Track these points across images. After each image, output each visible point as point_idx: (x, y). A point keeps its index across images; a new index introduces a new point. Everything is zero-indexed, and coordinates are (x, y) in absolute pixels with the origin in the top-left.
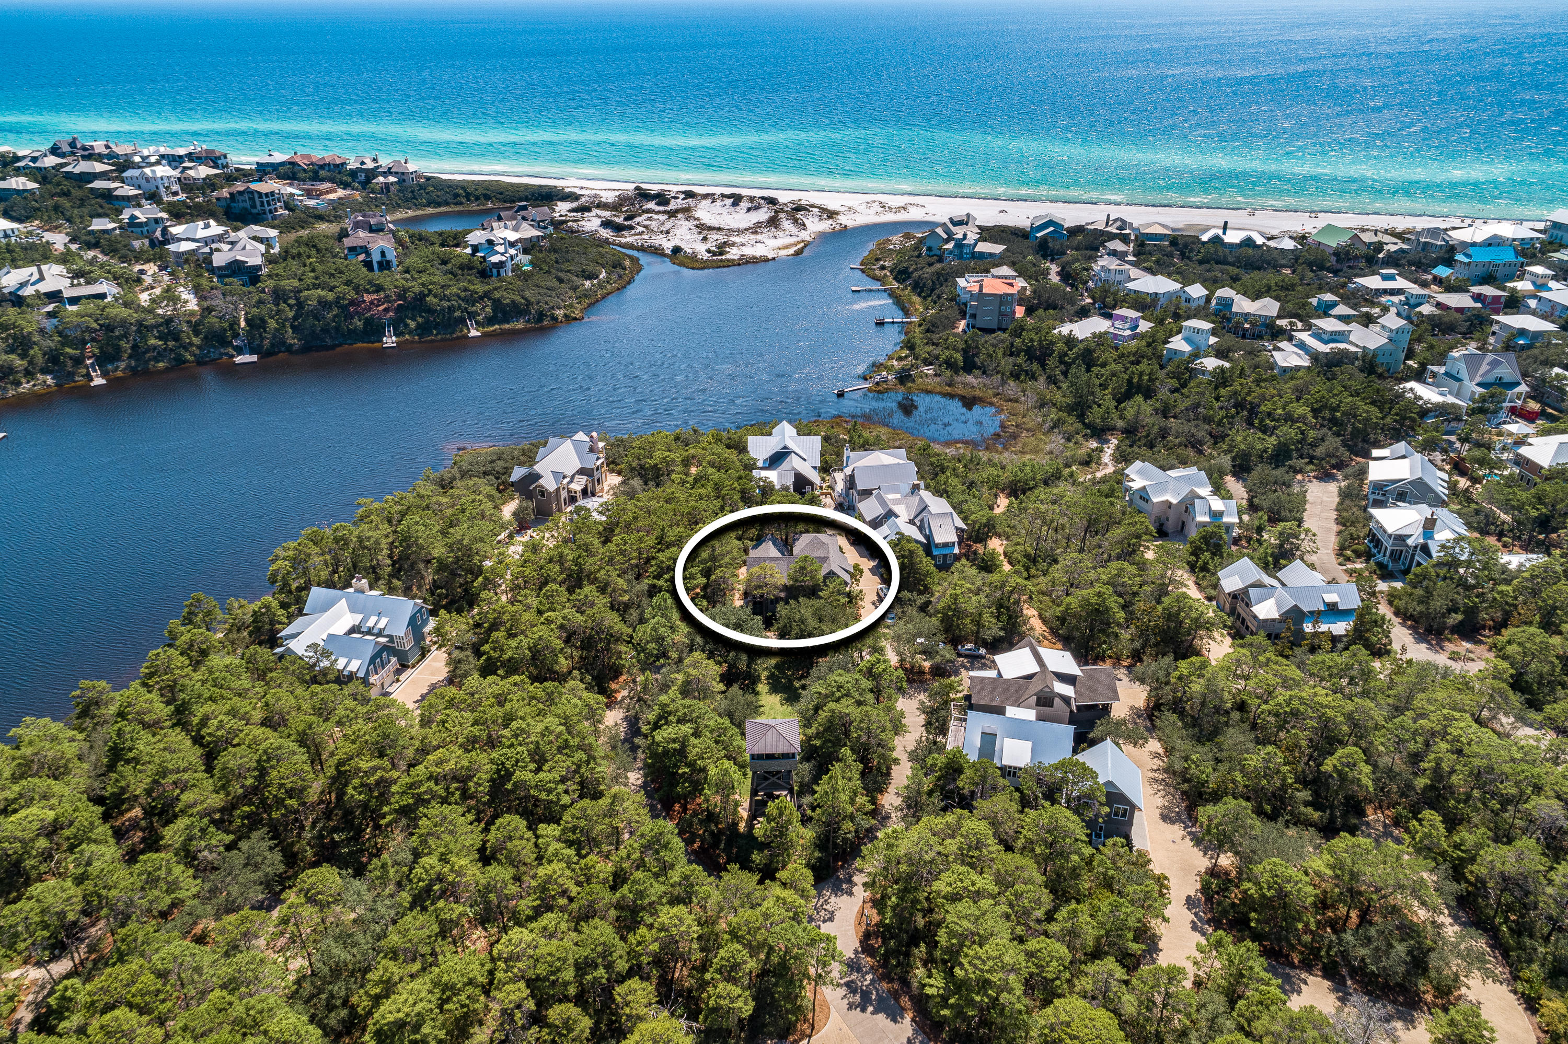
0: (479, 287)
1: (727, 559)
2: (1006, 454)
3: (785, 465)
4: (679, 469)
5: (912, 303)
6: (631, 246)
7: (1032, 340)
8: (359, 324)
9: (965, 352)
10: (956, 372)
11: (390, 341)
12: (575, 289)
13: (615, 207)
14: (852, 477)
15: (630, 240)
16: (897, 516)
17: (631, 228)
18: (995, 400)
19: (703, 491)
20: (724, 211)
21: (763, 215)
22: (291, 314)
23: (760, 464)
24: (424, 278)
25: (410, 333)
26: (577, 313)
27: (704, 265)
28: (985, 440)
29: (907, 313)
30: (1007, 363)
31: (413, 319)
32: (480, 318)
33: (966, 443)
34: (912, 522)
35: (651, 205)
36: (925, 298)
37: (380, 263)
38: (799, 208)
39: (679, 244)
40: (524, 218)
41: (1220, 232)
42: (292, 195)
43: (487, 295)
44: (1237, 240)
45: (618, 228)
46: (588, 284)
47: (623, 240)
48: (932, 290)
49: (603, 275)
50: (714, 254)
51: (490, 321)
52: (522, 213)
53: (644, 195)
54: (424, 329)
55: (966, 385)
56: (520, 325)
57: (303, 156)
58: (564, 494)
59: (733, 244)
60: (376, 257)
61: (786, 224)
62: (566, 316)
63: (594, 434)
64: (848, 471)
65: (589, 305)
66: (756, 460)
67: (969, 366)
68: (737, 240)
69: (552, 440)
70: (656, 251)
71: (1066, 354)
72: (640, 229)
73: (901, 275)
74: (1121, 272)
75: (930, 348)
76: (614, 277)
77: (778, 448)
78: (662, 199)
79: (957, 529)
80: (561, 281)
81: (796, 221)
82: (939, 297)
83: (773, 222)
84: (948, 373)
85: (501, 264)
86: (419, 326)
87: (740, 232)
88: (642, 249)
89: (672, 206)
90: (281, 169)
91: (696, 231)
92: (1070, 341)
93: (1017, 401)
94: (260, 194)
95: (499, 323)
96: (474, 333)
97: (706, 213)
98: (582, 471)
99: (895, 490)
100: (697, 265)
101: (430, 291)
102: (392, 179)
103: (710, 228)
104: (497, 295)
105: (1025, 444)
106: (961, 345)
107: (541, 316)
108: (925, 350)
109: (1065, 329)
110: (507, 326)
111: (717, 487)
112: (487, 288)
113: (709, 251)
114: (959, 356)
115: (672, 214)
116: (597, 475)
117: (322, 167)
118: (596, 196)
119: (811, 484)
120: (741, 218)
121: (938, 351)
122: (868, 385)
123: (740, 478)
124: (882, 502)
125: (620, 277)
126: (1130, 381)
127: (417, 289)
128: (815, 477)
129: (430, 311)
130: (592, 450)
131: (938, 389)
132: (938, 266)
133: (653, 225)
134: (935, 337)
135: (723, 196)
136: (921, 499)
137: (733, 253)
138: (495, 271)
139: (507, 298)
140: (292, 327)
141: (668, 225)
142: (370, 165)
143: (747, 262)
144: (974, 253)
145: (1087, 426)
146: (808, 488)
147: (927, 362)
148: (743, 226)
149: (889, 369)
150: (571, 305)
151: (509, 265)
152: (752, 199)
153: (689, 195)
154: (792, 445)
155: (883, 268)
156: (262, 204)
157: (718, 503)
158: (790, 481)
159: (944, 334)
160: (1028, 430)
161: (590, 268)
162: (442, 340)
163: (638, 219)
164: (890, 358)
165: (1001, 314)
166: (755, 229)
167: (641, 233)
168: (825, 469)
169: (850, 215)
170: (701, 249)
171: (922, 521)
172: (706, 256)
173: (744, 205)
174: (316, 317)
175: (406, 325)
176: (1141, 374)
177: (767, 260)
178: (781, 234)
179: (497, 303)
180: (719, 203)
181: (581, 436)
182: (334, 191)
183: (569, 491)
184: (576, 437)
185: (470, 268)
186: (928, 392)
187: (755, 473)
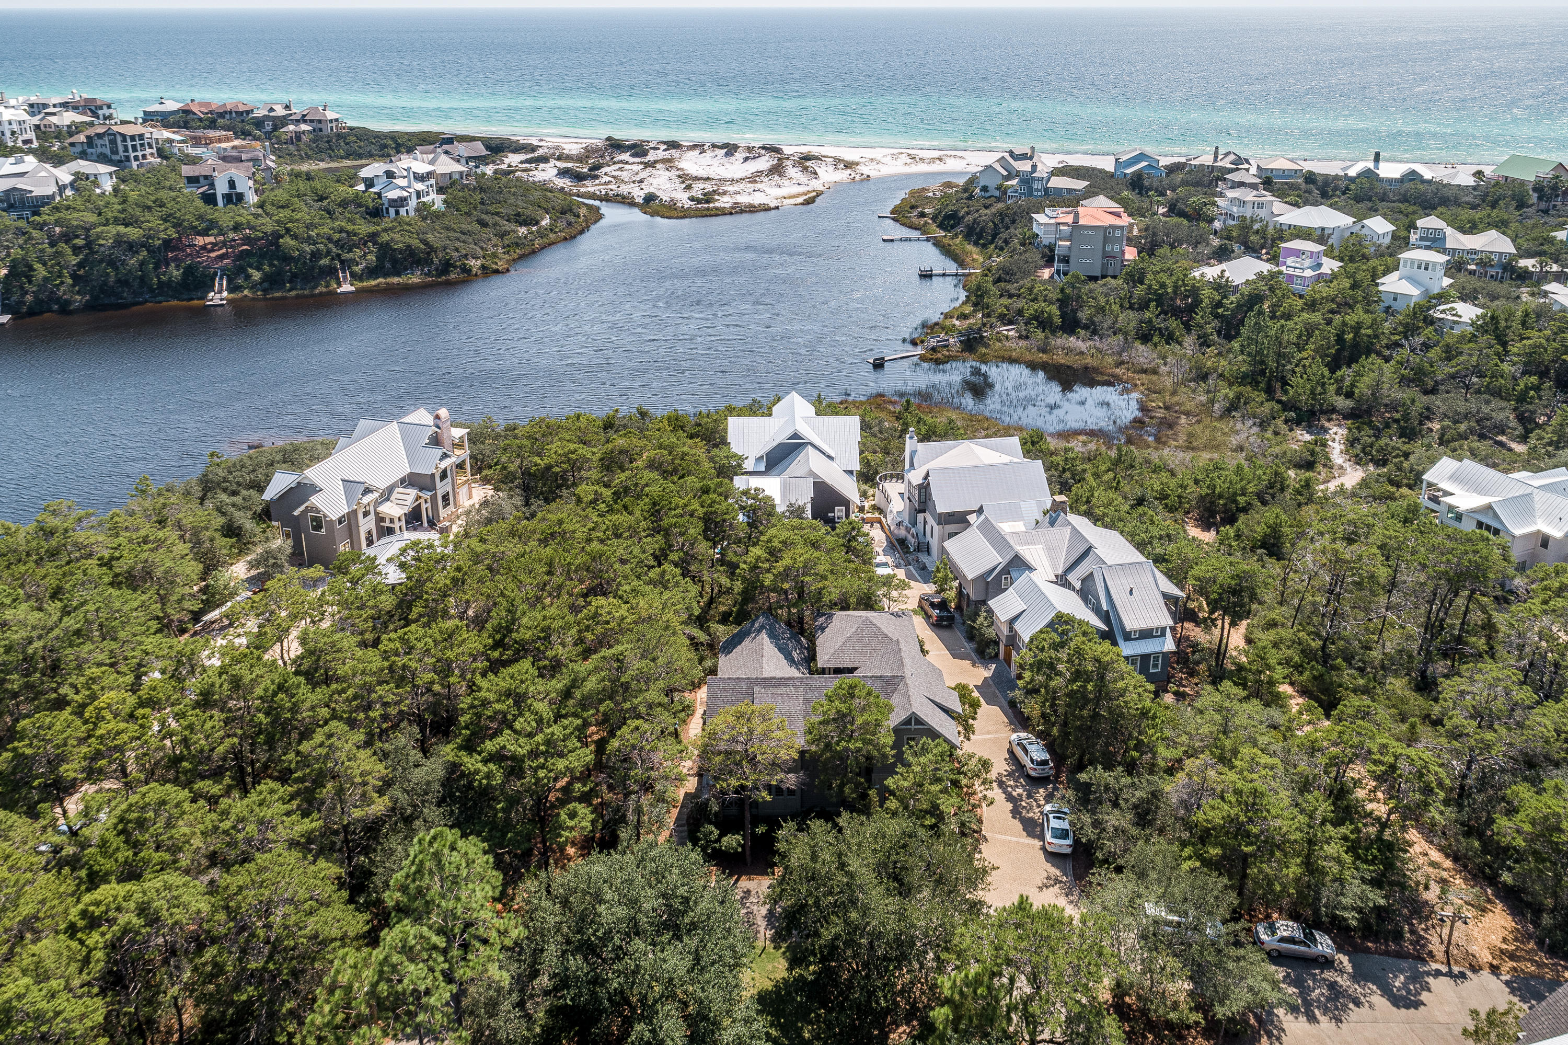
0: (364, 228)
1: (653, 695)
2: (1166, 452)
3: (797, 467)
4: (594, 474)
5: (966, 253)
6: (593, 196)
7: (1163, 285)
8: (176, 273)
9: (1063, 302)
10: (1053, 332)
11: (218, 296)
12: (502, 235)
13: (580, 159)
14: (924, 489)
15: (591, 189)
16: (1031, 569)
17: (596, 177)
18: (1119, 371)
19: (622, 518)
20: (715, 162)
21: (764, 163)
22: (74, 260)
23: (749, 465)
24: (283, 214)
25: (253, 287)
26: (501, 265)
27: (684, 214)
28: (1121, 430)
29: (961, 264)
30: (1128, 319)
31: (258, 269)
32: (358, 269)
33: (1092, 434)
34: (1062, 581)
35: (625, 157)
36: (984, 246)
37: (228, 198)
38: (807, 158)
39: (652, 190)
40: (446, 152)
41: (1371, 165)
42: (171, 141)
43: (373, 236)
44: (1397, 175)
45: (579, 178)
46: (523, 230)
47: (583, 190)
48: (994, 236)
49: (546, 222)
50: (699, 201)
51: (372, 272)
52: (445, 147)
53: (616, 146)
54: (272, 281)
55: (1069, 351)
56: (415, 278)
57: (201, 104)
58: (366, 525)
59: (725, 193)
60: (221, 188)
61: (793, 172)
62: (483, 267)
63: (443, 413)
64: (915, 477)
65: (522, 257)
66: (742, 458)
67: (1070, 325)
68: (730, 188)
69: (363, 424)
70: (626, 201)
71: (1219, 304)
72: (607, 179)
73: (949, 221)
74: (1260, 205)
75: (1005, 301)
76: (562, 224)
77: (782, 437)
78: (638, 149)
79: (1165, 596)
80: (483, 224)
81: (805, 169)
82: (1006, 242)
83: (777, 170)
84: (1040, 335)
85: (402, 201)
86: (267, 278)
87: (733, 181)
88: (606, 199)
89: (651, 156)
90: (171, 119)
91: (678, 180)
92: (1222, 287)
93: (1155, 372)
94: (124, 137)
95: (385, 275)
96: (346, 288)
97: (691, 163)
98: (411, 481)
99: (1015, 514)
100: (675, 214)
101: (288, 230)
102: (304, 127)
103: (697, 179)
104: (385, 237)
105: (1190, 436)
106: (1054, 295)
107: (447, 266)
108: (1001, 305)
109: (1211, 272)
110: (396, 280)
111: (656, 511)
112: (372, 229)
113: (692, 199)
114: (1054, 310)
115: (651, 165)
116: (442, 488)
117: (222, 115)
118: (557, 148)
119: (846, 503)
120: (736, 168)
121: (1020, 304)
122: (919, 351)
123: (706, 491)
124: (998, 540)
125: (570, 224)
126: (1340, 339)
127: (269, 229)
128: (849, 488)
129: (286, 258)
130: (436, 441)
131: (1028, 357)
132: (1000, 205)
133: (624, 175)
134: (1012, 288)
135: (714, 146)
136: (1076, 534)
137: (725, 202)
138: (392, 211)
139: (399, 240)
140: (74, 276)
141: (643, 175)
142: (280, 111)
143: (742, 212)
144: (1046, 190)
145: (1286, 406)
146: (839, 511)
147: (1006, 320)
148: (738, 176)
149: (948, 330)
150: (494, 255)
151: (413, 203)
152: (750, 149)
153: (673, 145)
154: (808, 433)
155: (922, 215)
156: (126, 150)
157: (654, 543)
158: (805, 496)
159: (1027, 282)
160: (1187, 414)
161: (529, 211)
162: (297, 296)
163: (604, 170)
164: (947, 316)
165: (1106, 256)
166: (753, 179)
167: (606, 183)
168: (867, 476)
169: (873, 165)
170: (683, 198)
171: (1088, 579)
172: (688, 204)
173: (740, 155)
174: (112, 263)
175: (248, 277)
176: (1358, 327)
177: (767, 209)
178: (787, 183)
179: (385, 250)
180: (709, 154)
181: (422, 416)
182: (228, 139)
183: (380, 519)
184: (410, 418)
185: (360, 205)
186: (1012, 361)
187: (740, 483)
